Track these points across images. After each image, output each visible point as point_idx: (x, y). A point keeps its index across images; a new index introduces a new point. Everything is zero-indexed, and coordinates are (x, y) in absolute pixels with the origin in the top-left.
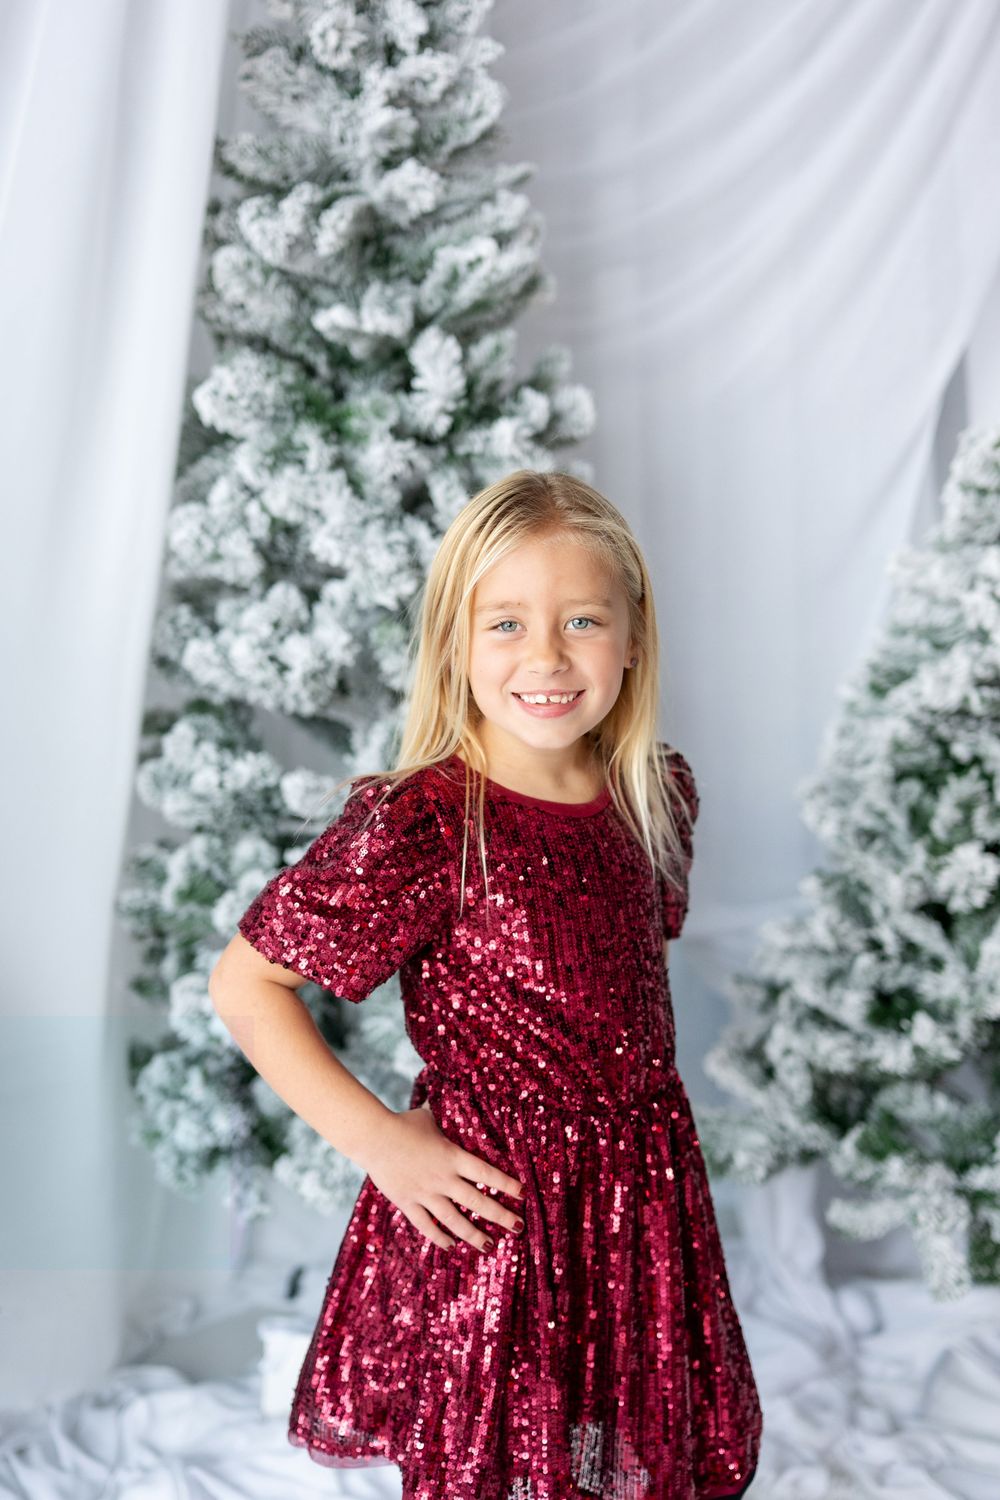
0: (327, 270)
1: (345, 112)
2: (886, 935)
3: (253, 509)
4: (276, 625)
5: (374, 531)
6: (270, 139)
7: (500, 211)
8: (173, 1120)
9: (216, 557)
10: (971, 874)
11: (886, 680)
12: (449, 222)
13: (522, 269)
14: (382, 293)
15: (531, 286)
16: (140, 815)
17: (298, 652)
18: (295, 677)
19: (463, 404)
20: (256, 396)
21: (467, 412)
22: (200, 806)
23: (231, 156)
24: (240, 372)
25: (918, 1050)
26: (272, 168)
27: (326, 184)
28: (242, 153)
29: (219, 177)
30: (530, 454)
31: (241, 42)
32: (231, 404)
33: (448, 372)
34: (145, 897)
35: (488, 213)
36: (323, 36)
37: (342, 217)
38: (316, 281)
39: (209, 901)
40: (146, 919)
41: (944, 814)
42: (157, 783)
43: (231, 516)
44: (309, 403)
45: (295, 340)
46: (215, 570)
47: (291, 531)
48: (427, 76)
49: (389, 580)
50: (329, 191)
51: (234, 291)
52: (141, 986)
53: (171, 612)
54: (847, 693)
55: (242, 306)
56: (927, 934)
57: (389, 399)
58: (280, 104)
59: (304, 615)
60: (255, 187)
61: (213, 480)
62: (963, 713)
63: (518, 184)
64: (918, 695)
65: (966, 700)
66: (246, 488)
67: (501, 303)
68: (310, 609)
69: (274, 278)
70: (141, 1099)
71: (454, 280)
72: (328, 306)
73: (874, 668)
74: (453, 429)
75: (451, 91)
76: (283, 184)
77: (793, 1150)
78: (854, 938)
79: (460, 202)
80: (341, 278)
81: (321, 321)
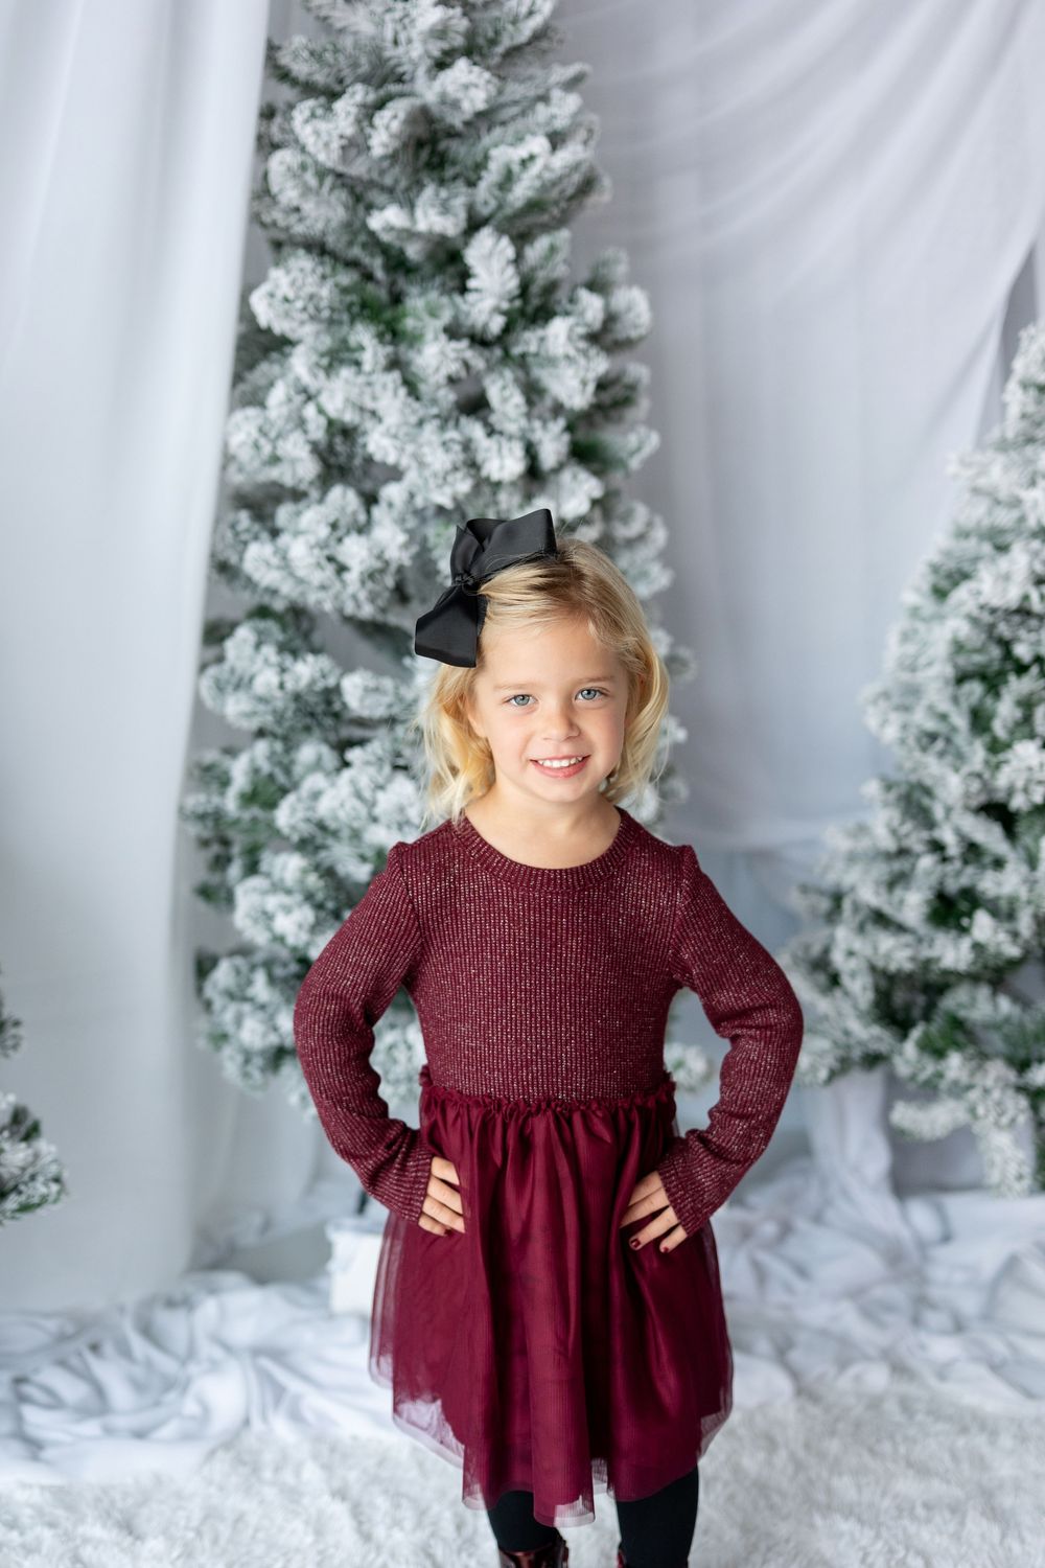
0: (382, 173)
1: (398, 15)
2: (948, 836)
3: (310, 411)
4: (334, 526)
5: (430, 428)
6: (323, 41)
7: (553, 110)
8: (239, 1021)
9: (275, 460)
10: (1030, 769)
11: (947, 581)
12: (503, 123)
13: (576, 167)
14: (437, 195)
15: (587, 186)
16: (203, 721)
17: (356, 552)
18: (352, 577)
19: (518, 303)
20: (311, 297)
21: (522, 312)
22: (261, 708)
23: (285, 59)
24: (295, 274)
25: (978, 947)
26: (326, 70)
27: (380, 86)
28: (296, 56)
29: (273, 82)
30: (585, 353)
32: (287, 305)
33: (503, 271)
34: (209, 802)
35: (542, 112)
37: (395, 117)
38: (371, 184)
39: (272, 805)
40: (210, 823)
41: (1005, 711)
42: (220, 687)
43: (288, 419)
44: (364, 305)
45: (351, 244)
46: (274, 473)
47: (348, 433)
49: (445, 479)
50: (382, 92)
51: (289, 194)
52: (206, 893)
53: (231, 517)
54: (911, 598)
55: (297, 210)
56: (989, 835)
57: (445, 300)
58: (334, 6)
59: (362, 518)
60: (309, 89)
61: (271, 384)
62: (1023, 612)
63: (572, 84)
64: (979, 593)
65: (1026, 598)
66: (303, 390)
67: (556, 203)
68: (368, 512)
69: (329, 181)
70: (208, 1005)
71: (508, 180)
72: (382, 208)
73: (935, 569)
74: (507, 329)
76: (338, 88)
77: (857, 1053)
78: (916, 840)
79: (515, 103)
80: (396, 181)
81: (376, 222)
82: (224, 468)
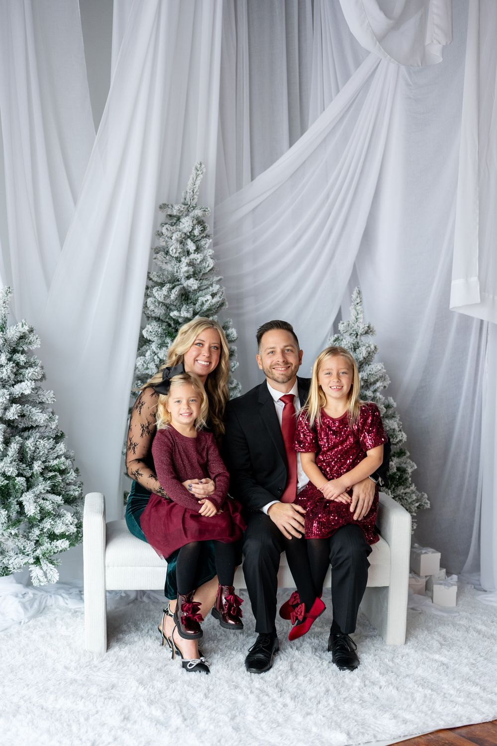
0: (173, 302)
1: (177, 266)
3: (156, 357)
6: (160, 273)
7: (213, 288)
9: (147, 368)
12: (202, 290)
13: (218, 302)
14: (186, 307)
15: (222, 304)
20: (157, 331)
23: (151, 277)
24: (153, 326)
26: (161, 280)
27: (173, 283)
28: (154, 276)
29: (149, 281)
31: (154, 250)
32: (151, 333)
35: (211, 289)
36: (172, 250)
37: (177, 290)
38: (171, 304)
43: (150, 359)
44: (169, 333)
45: (166, 318)
46: (147, 372)
48: (196, 259)
50: (173, 285)
51: (152, 308)
53: (136, 382)
55: (153, 311)
58: (163, 264)
60: (157, 284)
61: (147, 351)
63: (218, 282)
66: (154, 353)
67: (214, 309)
69: (161, 304)
71: (203, 304)
72: (173, 311)
75: (202, 261)
76: (163, 283)
80: (177, 304)
81: (172, 314)
82: (135, 370)
